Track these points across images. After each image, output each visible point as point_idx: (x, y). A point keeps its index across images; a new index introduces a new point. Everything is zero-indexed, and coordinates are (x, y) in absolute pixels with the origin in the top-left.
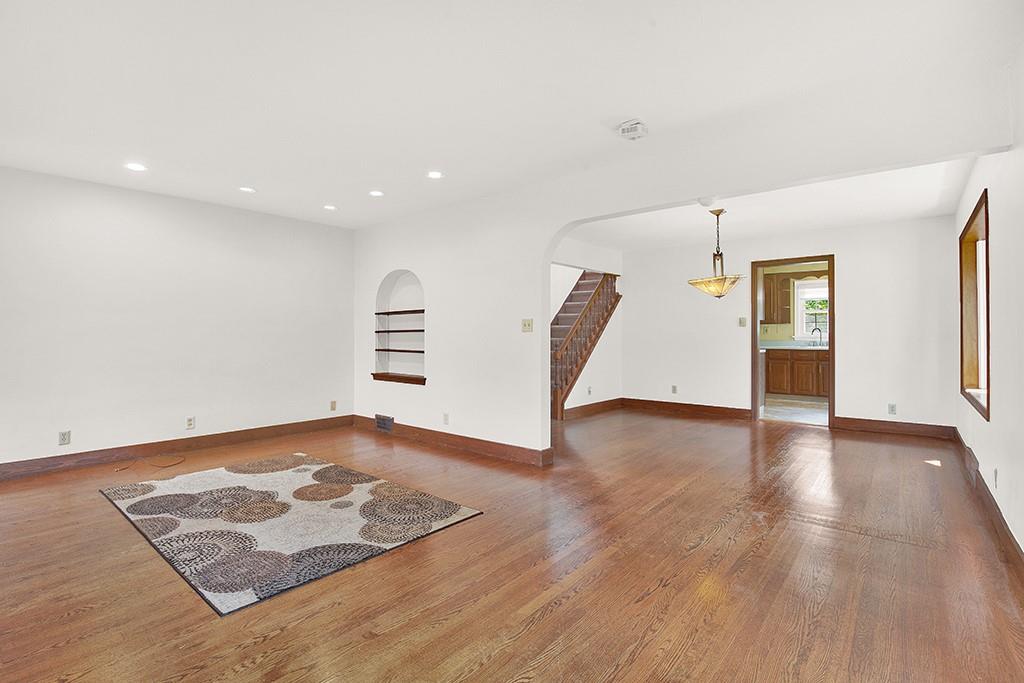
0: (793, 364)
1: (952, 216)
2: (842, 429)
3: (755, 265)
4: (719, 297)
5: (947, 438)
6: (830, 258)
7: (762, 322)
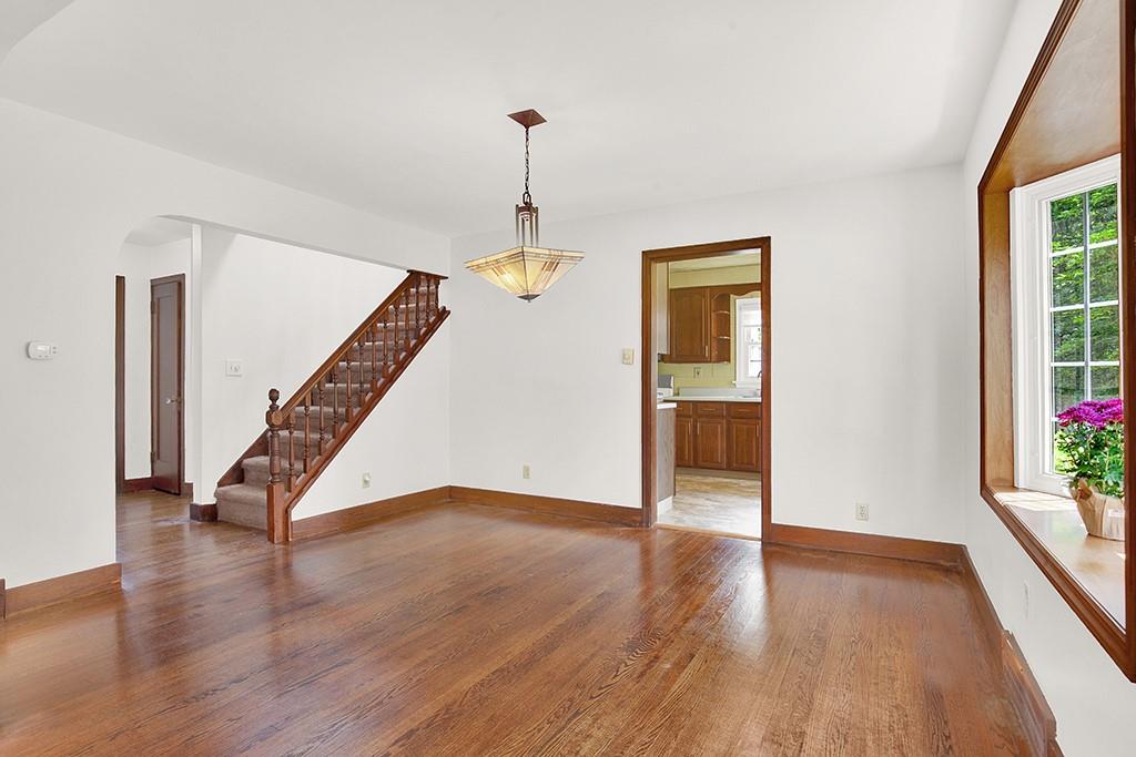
0: (729, 423)
1: (958, 164)
2: (781, 545)
3: (651, 258)
4: (528, 297)
5: (950, 563)
6: (763, 243)
7: (662, 358)
